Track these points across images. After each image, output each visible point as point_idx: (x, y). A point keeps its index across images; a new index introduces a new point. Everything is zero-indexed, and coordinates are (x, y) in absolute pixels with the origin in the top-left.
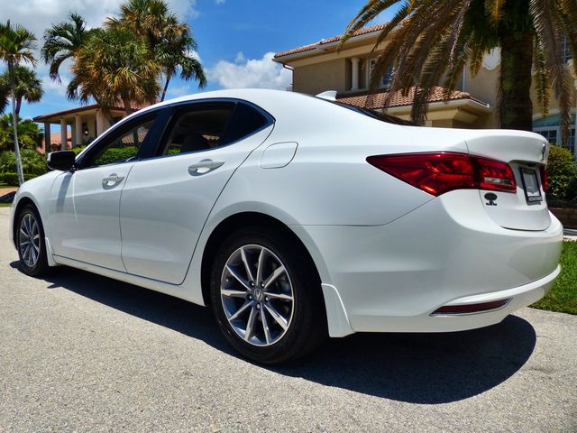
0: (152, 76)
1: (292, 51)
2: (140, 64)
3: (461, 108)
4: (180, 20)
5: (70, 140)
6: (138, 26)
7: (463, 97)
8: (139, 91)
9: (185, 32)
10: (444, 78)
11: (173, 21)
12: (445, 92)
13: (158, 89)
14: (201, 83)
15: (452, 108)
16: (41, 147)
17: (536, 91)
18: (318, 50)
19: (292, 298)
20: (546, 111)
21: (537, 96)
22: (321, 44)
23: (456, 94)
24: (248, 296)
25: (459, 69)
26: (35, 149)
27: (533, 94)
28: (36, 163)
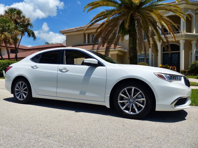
0: (16, 35)
1: (66, 30)
2: (12, 31)
3: (119, 51)
4: (27, 17)
6: (11, 18)
7: (119, 48)
8: (11, 41)
9: (28, 21)
10: (114, 42)
11: (24, 17)
12: (114, 46)
13: (18, 40)
14: (34, 38)
15: (116, 51)
17: (138, 47)
18: (75, 30)
20: (141, 53)
21: (138, 49)
22: (76, 28)
23: (118, 46)
25: (118, 40)
27: (138, 48)
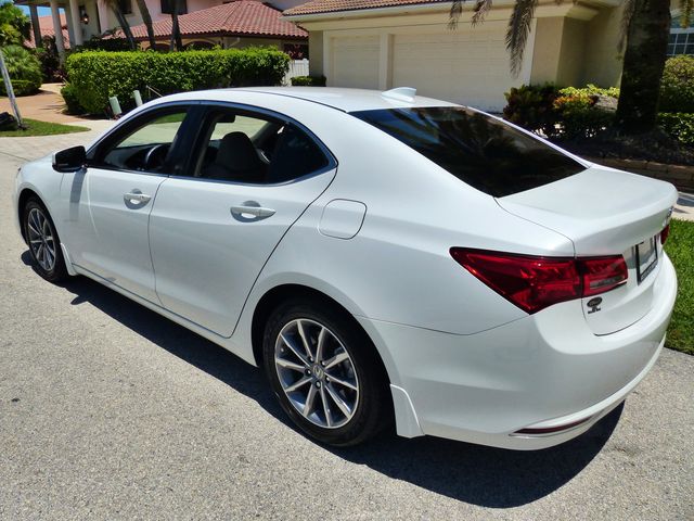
3: (577, 2)
5: (65, 28)
16: (30, 40)
19: (357, 389)
24: (306, 371)
26: (21, 44)
28: (26, 65)
